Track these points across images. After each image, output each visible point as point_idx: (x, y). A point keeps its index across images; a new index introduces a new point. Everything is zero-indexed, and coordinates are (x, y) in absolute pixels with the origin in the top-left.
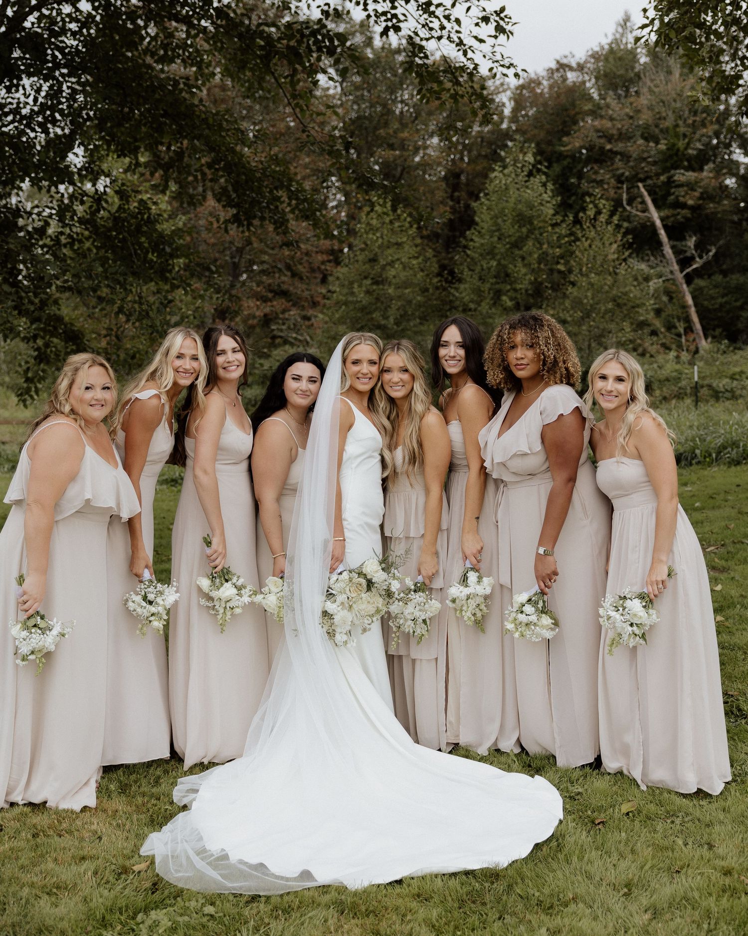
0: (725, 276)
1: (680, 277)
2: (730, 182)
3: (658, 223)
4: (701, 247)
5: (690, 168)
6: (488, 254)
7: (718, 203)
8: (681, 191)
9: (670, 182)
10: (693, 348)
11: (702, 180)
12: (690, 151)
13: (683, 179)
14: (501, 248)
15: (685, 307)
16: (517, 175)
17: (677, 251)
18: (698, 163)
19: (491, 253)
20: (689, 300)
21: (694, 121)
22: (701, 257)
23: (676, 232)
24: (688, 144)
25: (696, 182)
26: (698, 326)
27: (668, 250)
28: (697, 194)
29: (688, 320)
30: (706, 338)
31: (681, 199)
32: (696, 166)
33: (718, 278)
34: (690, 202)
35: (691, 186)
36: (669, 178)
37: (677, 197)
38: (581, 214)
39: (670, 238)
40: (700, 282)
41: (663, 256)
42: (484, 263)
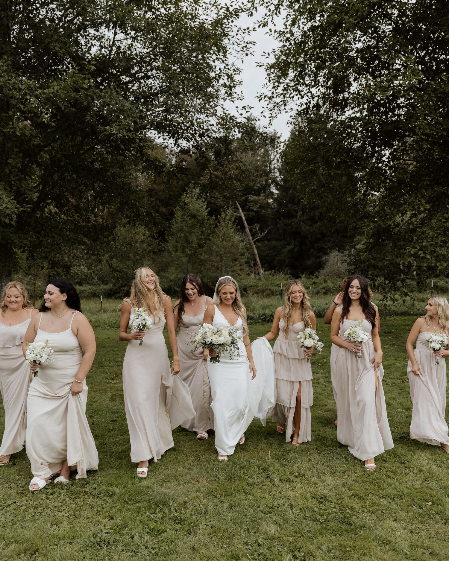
0: (269, 242)
1: (252, 242)
2: (270, 201)
3: (244, 218)
4: (262, 230)
5: (254, 195)
6: (180, 231)
7: (266, 210)
8: (252, 204)
9: (246, 199)
10: (257, 272)
11: (260, 200)
12: (255, 187)
13: (252, 199)
14: (185, 228)
15: (254, 255)
16: (192, 198)
17: (251, 231)
18: (258, 193)
19: (181, 230)
20: (256, 252)
21: (257, 175)
22: (261, 234)
23: (250, 221)
24: (254, 184)
25: (257, 201)
26: (259, 263)
27: (247, 230)
28: (258, 206)
29: (255, 260)
30: (262, 268)
31: (251, 208)
32: (257, 193)
33: (266, 242)
34: (255, 209)
35: (256, 202)
36: (246, 198)
37: (250, 207)
38: (219, 216)
39: (248, 224)
40: (260, 244)
41: (246, 232)
42: (179, 235)
